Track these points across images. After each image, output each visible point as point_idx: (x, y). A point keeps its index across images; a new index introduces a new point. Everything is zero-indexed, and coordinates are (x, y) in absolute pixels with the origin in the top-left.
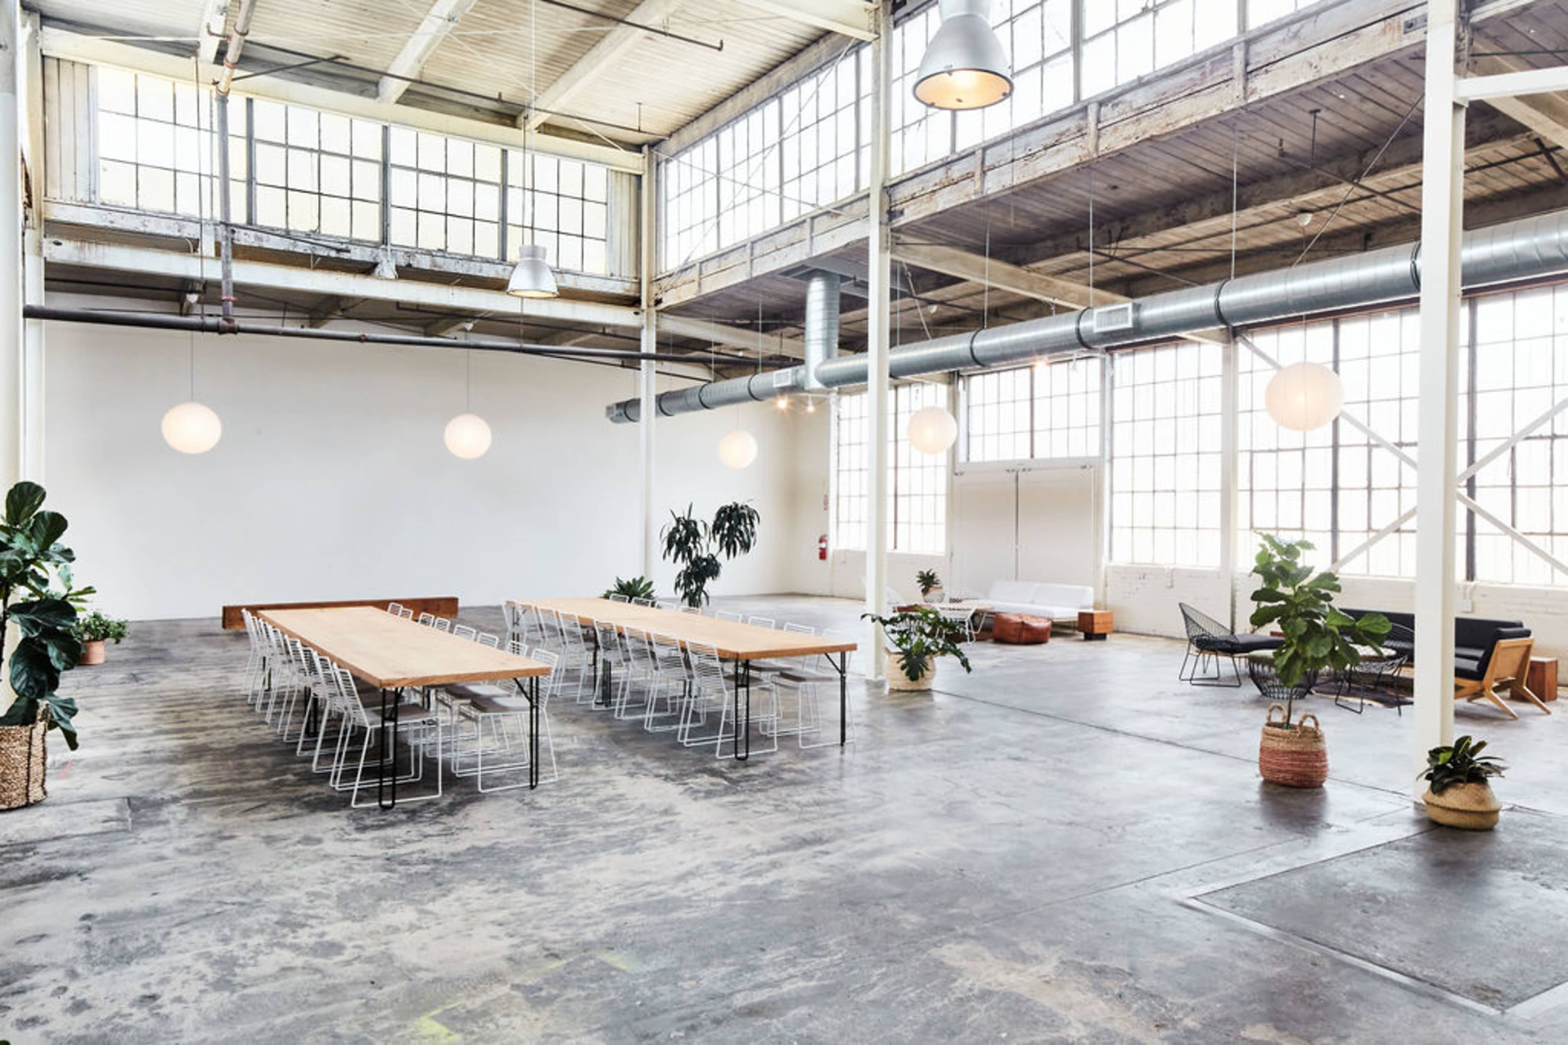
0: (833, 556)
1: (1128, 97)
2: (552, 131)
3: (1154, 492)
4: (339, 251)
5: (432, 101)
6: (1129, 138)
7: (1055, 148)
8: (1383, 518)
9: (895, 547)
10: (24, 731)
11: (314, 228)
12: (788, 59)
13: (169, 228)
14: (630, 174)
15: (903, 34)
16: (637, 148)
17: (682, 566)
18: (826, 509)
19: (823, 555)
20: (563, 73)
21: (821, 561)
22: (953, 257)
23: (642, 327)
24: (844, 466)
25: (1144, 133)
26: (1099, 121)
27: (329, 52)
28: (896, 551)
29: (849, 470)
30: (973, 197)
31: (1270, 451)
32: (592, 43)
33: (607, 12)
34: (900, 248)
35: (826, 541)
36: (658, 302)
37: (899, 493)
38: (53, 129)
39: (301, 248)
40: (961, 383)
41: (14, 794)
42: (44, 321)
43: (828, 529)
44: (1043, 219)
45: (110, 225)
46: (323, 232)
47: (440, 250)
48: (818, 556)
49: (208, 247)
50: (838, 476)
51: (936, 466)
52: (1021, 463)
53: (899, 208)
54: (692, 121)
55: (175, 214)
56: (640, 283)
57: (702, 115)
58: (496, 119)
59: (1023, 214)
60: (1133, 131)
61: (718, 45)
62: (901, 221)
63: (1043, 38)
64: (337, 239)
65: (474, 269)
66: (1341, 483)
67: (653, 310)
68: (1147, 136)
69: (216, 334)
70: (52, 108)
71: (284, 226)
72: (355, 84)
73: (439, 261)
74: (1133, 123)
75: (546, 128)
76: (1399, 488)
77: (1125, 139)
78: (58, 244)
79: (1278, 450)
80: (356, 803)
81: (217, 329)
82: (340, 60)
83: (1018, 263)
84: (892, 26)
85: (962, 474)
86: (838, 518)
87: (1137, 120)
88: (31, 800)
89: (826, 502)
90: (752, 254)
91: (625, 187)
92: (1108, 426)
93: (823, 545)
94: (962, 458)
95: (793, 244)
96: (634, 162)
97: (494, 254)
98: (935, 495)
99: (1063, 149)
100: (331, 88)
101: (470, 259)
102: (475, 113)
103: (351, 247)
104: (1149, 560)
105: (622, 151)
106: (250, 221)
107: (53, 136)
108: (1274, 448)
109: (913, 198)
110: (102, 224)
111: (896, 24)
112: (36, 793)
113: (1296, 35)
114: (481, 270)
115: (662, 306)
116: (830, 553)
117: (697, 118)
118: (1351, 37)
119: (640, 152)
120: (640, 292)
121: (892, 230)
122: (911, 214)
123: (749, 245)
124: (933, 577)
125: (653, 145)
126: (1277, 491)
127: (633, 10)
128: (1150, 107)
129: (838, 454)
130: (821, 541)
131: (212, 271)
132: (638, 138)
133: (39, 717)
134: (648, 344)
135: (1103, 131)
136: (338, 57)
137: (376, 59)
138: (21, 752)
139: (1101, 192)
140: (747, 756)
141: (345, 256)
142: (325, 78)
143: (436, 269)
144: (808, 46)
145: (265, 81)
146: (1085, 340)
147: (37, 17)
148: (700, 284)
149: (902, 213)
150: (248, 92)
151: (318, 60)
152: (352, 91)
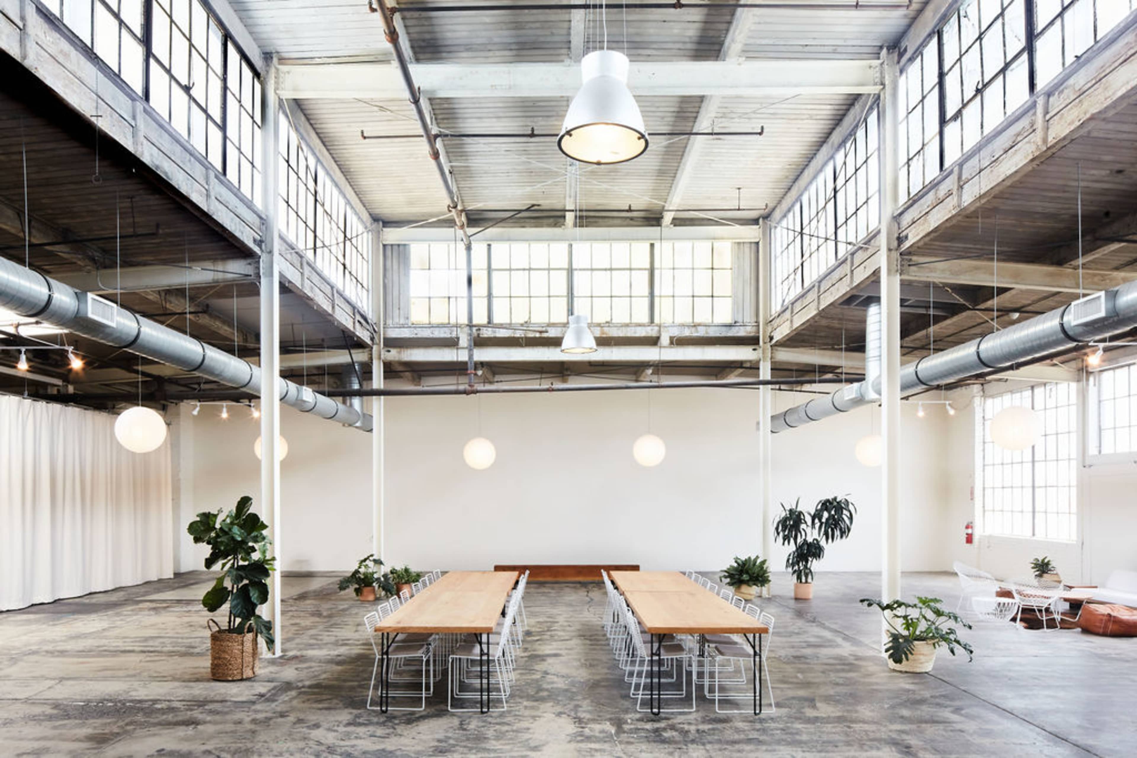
0: (980, 542)
1: (1071, 81)
2: (688, 223)
4: (541, 332)
5: (600, 220)
6: (1072, 122)
7: (1014, 149)
9: (1034, 535)
10: (240, 638)
11: (526, 320)
12: (837, 125)
13: (445, 333)
14: (751, 243)
15: (907, 78)
16: (755, 221)
17: (792, 548)
18: (972, 499)
19: (969, 539)
20: (673, 180)
21: (968, 545)
22: (976, 268)
23: (760, 360)
24: (989, 460)
25: (1085, 114)
26: (1046, 112)
27: (525, 204)
28: (1034, 538)
29: (994, 465)
30: (954, 212)
32: (680, 153)
33: (678, 130)
34: (913, 268)
35: (972, 527)
36: (771, 338)
37: (1036, 485)
38: (389, 285)
39: (518, 334)
40: (1091, 379)
41: (235, 672)
42: (382, 397)
43: (973, 516)
44: (1066, 217)
45: (415, 336)
46: (532, 322)
47: (607, 322)
48: (965, 540)
49: (464, 342)
50: (984, 470)
51: (1069, 459)
53: (904, 234)
54: (787, 192)
55: (449, 323)
56: (758, 326)
57: (792, 186)
58: (646, 223)
59: (1037, 216)
60: (1076, 114)
61: (759, 131)
62: (907, 244)
63: (1004, 46)
64: (540, 325)
65: (630, 333)
67: (768, 345)
68: (1088, 116)
69: (464, 396)
70: (389, 274)
71: (508, 321)
72: (551, 220)
73: (606, 329)
74: (1075, 106)
75: (677, 222)
77: (1069, 124)
78: (389, 351)
80: (370, 706)
81: (465, 392)
82: (536, 208)
83: (1060, 263)
84: (898, 74)
85: (1090, 466)
86: (983, 507)
87: (1080, 101)
88: (244, 677)
89: (972, 493)
90: (819, 292)
91: (748, 253)
93: (969, 531)
94: (1092, 450)
95: (841, 279)
96: (752, 233)
97: (646, 320)
98: (1070, 486)
99: (1019, 149)
100: (536, 226)
101: (627, 325)
102: (632, 222)
103: (549, 329)
105: (738, 226)
106: (489, 323)
107: (389, 290)
109: (914, 223)
110: (412, 336)
111: (901, 72)
112: (248, 673)
114: (635, 333)
115: (774, 341)
116: (976, 538)
117: (789, 189)
119: (758, 224)
120: (758, 332)
121: (901, 254)
122: (914, 236)
123: (817, 284)
124: (1048, 564)
125: (766, 217)
127: (695, 122)
128: (1089, 85)
129: (984, 450)
130: (967, 527)
131: (462, 356)
132: (754, 214)
133: (246, 630)
134: (765, 373)
135: (1051, 122)
136: (533, 205)
137: (554, 201)
138: (238, 650)
139: (1106, 179)
140: (659, 712)
141: (545, 335)
142: (532, 221)
143: (604, 336)
144: (848, 110)
145: (492, 231)
146: (1070, 333)
147: (381, 223)
148: (792, 321)
149: (906, 237)
150: (487, 240)
151: (520, 211)
152: (549, 226)
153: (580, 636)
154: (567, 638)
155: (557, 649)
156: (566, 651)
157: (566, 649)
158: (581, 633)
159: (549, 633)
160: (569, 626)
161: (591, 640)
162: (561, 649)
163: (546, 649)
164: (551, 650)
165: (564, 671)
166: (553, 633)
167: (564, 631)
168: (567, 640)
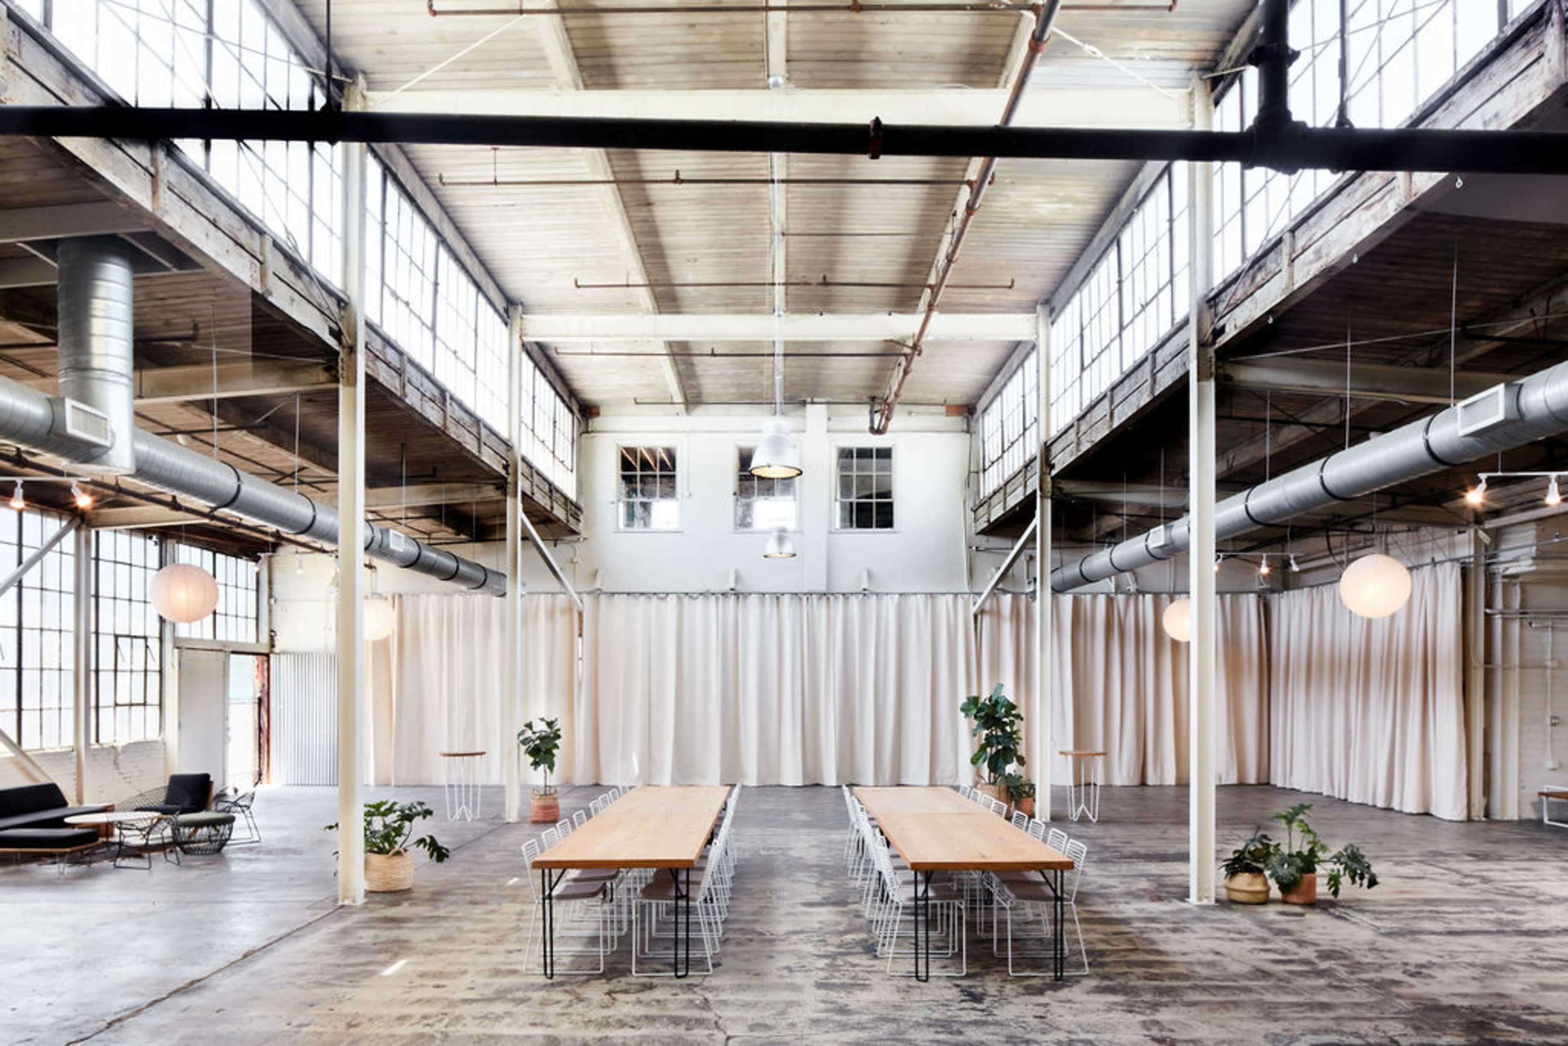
153: (771, 941)
154: (794, 938)
155: (809, 914)
156: (794, 911)
157: (795, 914)
158: (768, 948)
159: (831, 949)
160: (789, 969)
161: (754, 931)
162: (804, 913)
163: (827, 914)
164: (819, 913)
165: (798, 887)
166: (823, 950)
167: (801, 956)
168: (795, 933)
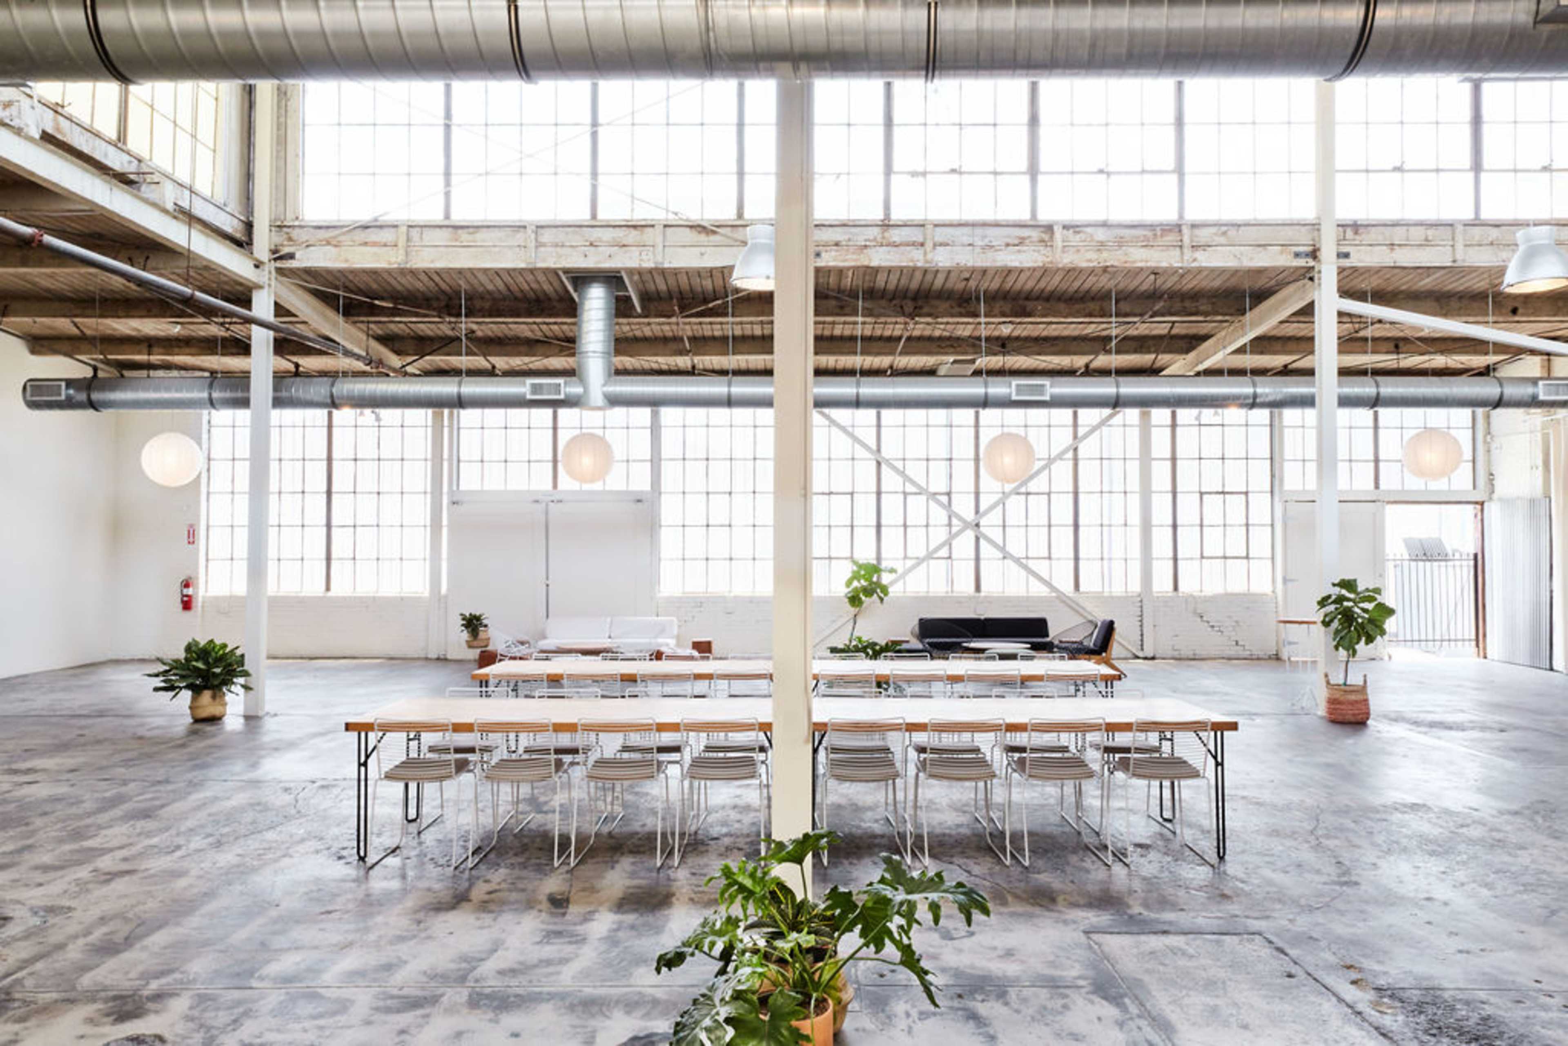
0: (209, 605)
1: (1089, 230)
3: (708, 526)
6: (1091, 261)
8: (917, 549)
9: (328, 589)
18: (191, 543)
19: (187, 604)
21: (185, 613)
25: (1105, 261)
26: (1063, 240)
28: (329, 594)
30: (920, 265)
31: (823, 494)
35: (192, 586)
43: (195, 570)
48: (176, 606)
50: (208, 500)
52: (545, 493)
60: (1094, 257)
66: (884, 522)
68: (1108, 264)
74: (1095, 251)
76: (927, 526)
77: (1088, 261)
79: (830, 493)
86: (207, 554)
87: (1099, 250)
89: (192, 535)
92: (656, 461)
93: (188, 591)
94: (454, 485)
104: (702, 589)
108: (827, 491)
109: (836, 245)
113: (1224, 233)
116: (201, 601)
118: (1260, 249)
126: (830, 526)
129: (208, 470)
130: (183, 586)
135: (1066, 249)
149: (817, 255)
